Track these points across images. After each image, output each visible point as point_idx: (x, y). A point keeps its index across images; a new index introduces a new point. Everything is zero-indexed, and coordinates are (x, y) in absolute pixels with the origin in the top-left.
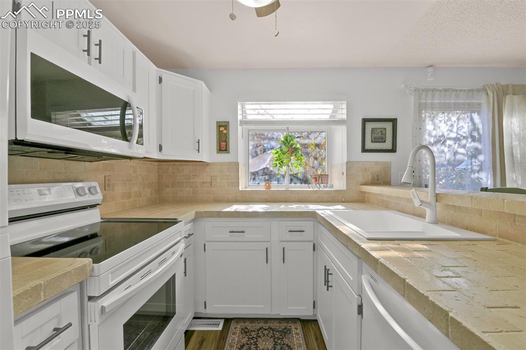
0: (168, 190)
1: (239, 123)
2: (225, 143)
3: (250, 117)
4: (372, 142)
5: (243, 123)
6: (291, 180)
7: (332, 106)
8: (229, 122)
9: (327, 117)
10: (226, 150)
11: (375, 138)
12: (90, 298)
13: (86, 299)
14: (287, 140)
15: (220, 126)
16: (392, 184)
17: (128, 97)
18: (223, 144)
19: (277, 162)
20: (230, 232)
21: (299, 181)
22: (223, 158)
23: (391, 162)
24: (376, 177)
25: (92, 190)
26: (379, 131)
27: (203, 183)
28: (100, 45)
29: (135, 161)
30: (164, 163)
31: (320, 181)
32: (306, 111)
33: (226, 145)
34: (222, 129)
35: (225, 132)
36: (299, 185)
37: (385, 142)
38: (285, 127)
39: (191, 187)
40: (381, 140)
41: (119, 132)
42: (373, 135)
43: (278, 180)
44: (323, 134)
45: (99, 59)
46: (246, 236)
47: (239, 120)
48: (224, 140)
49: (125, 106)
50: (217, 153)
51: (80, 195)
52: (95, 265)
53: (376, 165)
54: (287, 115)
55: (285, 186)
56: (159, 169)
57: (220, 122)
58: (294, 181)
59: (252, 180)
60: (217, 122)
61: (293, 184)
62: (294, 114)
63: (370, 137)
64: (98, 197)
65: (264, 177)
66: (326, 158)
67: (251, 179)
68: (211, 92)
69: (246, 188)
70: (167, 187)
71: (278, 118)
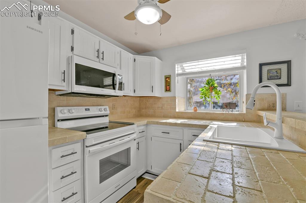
0: (143, 110)
1: (176, 75)
2: (169, 87)
3: (187, 71)
4: (268, 79)
5: (179, 75)
6: (214, 107)
7: (240, 58)
8: (171, 75)
9: (239, 65)
10: (169, 90)
11: (271, 77)
12: (87, 147)
13: (85, 147)
14: (208, 82)
15: (166, 78)
16: (287, 110)
17: (115, 71)
18: (168, 87)
19: (203, 96)
20: (162, 132)
21: (219, 107)
22: (168, 94)
23: (286, 94)
24: (272, 105)
25: (105, 109)
26: (274, 71)
27: (158, 107)
28: (103, 53)
29: (127, 97)
30: (142, 98)
31: (229, 107)
32: (223, 63)
33: (169, 88)
34: (167, 79)
35: (169, 80)
36: (219, 109)
37: (280, 78)
38: (208, 74)
39: (153, 109)
40: (276, 78)
41: (112, 87)
42: (269, 74)
43: (205, 107)
44: (237, 76)
45: (103, 59)
46: (170, 136)
47: (176, 73)
48: (168, 85)
49: (114, 75)
50: (165, 92)
51: (100, 111)
52: (87, 135)
53: (271, 96)
54: (210, 67)
55: (210, 110)
56: (140, 100)
57: (166, 76)
58: (216, 107)
59: (190, 106)
60: (165, 76)
61: (215, 109)
62: (214, 66)
63: (266, 76)
64: (108, 112)
65: (196, 104)
66: (239, 92)
67: (188, 106)
68: (162, 61)
69: (185, 111)
70: (143, 109)
71: (205, 69)
